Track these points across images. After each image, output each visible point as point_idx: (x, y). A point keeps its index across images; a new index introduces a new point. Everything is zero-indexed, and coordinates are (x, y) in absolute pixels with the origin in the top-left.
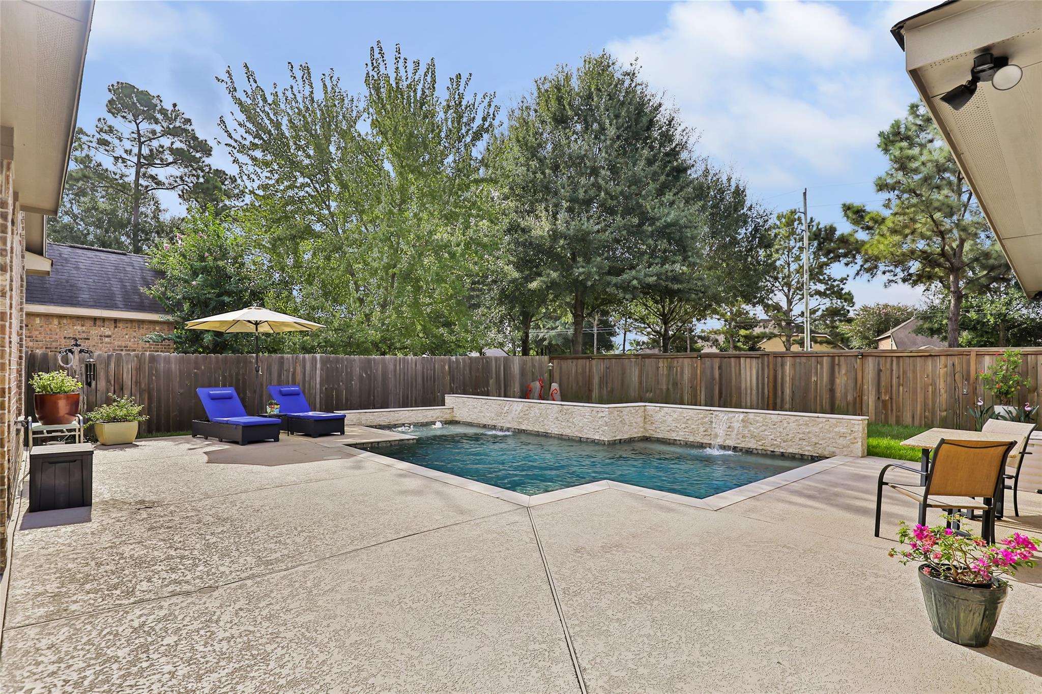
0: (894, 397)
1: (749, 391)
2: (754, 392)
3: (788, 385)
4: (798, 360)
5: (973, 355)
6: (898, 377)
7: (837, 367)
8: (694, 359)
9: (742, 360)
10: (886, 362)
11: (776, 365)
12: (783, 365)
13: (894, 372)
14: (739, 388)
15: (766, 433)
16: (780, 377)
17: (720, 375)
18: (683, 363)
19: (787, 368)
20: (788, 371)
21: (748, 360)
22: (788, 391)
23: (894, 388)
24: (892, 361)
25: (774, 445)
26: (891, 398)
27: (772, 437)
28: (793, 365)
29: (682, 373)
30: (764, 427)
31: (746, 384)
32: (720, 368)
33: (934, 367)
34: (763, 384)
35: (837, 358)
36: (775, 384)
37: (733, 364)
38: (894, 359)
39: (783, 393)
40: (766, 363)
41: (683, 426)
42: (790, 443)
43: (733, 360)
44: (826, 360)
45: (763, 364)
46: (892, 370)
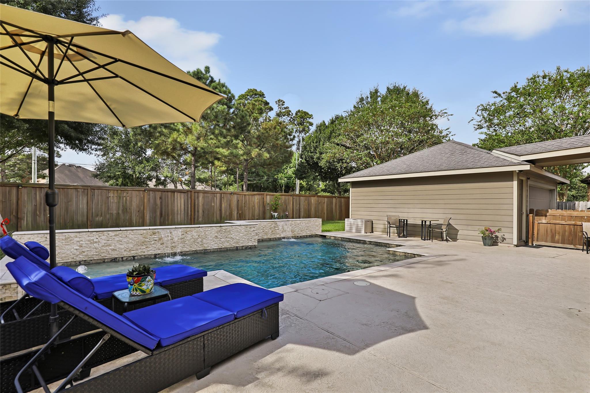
0: (243, 212)
1: (179, 212)
2: (183, 212)
3: (201, 208)
4: (206, 195)
5: (265, 195)
6: (244, 204)
7: (223, 198)
8: (141, 192)
9: (176, 193)
10: (240, 196)
11: (195, 196)
12: (198, 197)
13: (243, 201)
14: (173, 210)
15: (296, 229)
16: (197, 203)
17: (161, 203)
18: (132, 194)
19: (201, 199)
20: (201, 200)
21: (179, 194)
22: (201, 211)
23: (243, 208)
24: (242, 197)
25: (298, 233)
26: (242, 212)
27: (298, 230)
28: (203, 197)
29: (131, 201)
30: (295, 226)
31: (178, 208)
32: (161, 198)
33: (255, 199)
34: (188, 207)
35: (223, 194)
36: (194, 207)
37: (169, 196)
38: (243, 196)
39: (198, 212)
40: (189, 196)
41: (261, 231)
42: (303, 231)
43: (169, 193)
44: (218, 195)
45: (187, 196)
46: (242, 200)
